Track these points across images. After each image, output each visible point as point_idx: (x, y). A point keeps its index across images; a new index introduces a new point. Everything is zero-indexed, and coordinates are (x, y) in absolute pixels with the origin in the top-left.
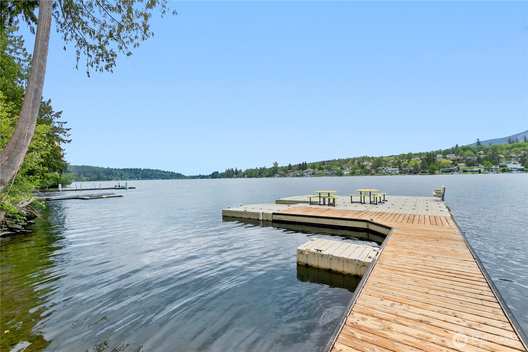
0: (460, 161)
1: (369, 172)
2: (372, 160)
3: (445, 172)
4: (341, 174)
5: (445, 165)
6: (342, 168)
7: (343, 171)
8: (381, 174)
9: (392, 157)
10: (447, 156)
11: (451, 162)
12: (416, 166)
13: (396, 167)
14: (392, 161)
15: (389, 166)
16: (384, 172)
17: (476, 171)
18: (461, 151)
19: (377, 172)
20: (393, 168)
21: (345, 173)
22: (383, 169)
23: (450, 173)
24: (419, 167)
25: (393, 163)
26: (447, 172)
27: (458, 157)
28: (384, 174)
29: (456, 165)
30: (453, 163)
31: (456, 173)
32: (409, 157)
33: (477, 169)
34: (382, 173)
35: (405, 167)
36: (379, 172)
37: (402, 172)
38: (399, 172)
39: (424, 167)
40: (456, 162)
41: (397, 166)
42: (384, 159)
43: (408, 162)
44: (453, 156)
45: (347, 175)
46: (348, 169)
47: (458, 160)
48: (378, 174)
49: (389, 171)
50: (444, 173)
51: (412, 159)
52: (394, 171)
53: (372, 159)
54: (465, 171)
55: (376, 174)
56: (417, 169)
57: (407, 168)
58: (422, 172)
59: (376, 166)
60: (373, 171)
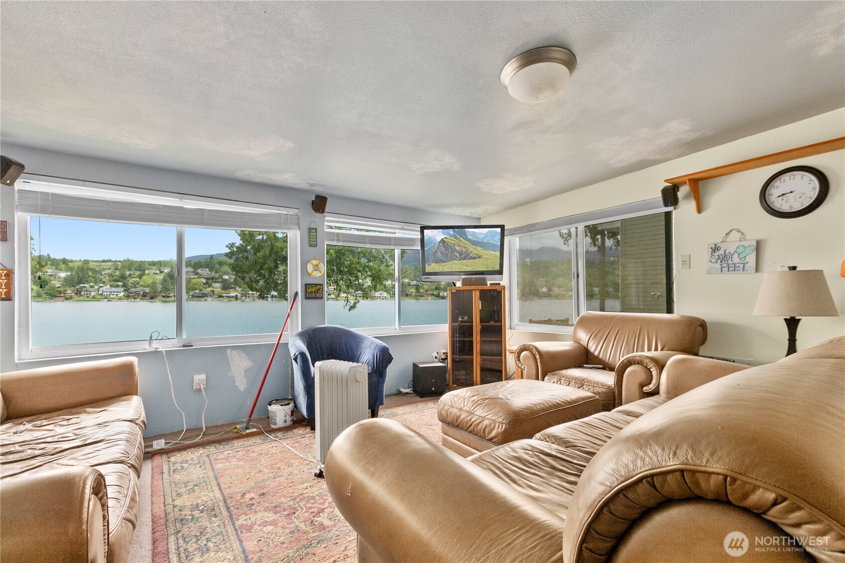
0: (214, 280)
1: (60, 292)
2: (63, 266)
3: (197, 297)
5: (196, 286)
8: (88, 297)
9: (110, 264)
10: (199, 271)
11: (204, 281)
12: (153, 286)
13: (118, 286)
14: (110, 271)
15: (104, 283)
16: (93, 294)
17: (233, 297)
18: (217, 266)
19: (78, 293)
20: (111, 286)
22: (92, 287)
23: (203, 299)
24: (159, 287)
25: (110, 275)
26: (199, 297)
27: (213, 274)
28: (94, 297)
29: (210, 286)
30: (207, 283)
31: (209, 299)
32: (141, 267)
33: (233, 294)
34: (91, 297)
35: (136, 287)
36: (82, 293)
37: (130, 295)
38: (124, 295)
39: (166, 289)
40: (210, 281)
41: (120, 284)
42: (91, 265)
43: (140, 277)
44: (205, 272)
47: (213, 278)
48: (81, 298)
49: (105, 293)
50: (195, 299)
51: (147, 272)
52: (115, 294)
53: (63, 263)
54: (220, 296)
55: (77, 298)
56: (155, 292)
57: (138, 289)
58: (164, 297)
59: (76, 280)
60: (69, 291)
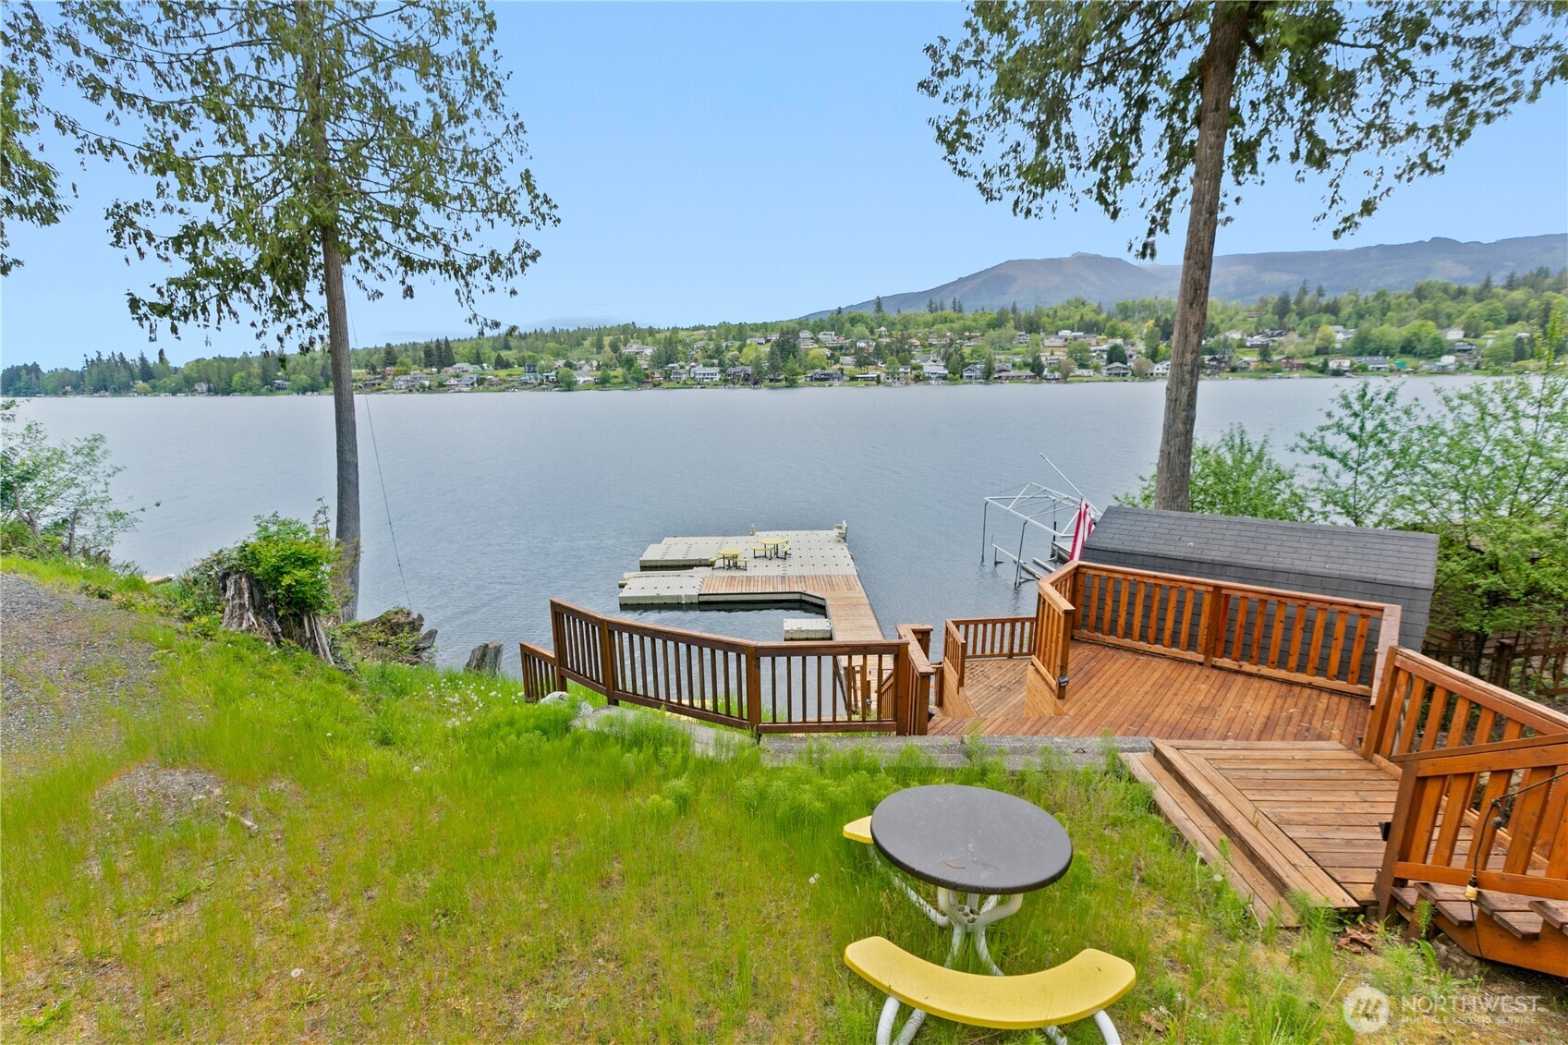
0: (844, 351)
1: (647, 377)
2: (649, 339)
3: (817, 380)
4: (569, 386)
5: (816, 361)
6: (569, 365)
7: (574, 373)
8: (678, 383)
9: (702, 332)
10: (821, 336)
11: (828, 353)
12: (756, 363)
13: (713, 365)
14: (702, 343)
15: (696, 360)
16: (684, 377)
17: (873, 379)
18: (848, 325)
19: (667, 377)
20: (705, 365)
21: (581, 379)
22: (682, 367)
23: (827, 383)
24: (766, 365)
25: (704, 349)
26: (821, 380)
27: (842, 341)
28: (685, 383)
29: (837, 362)
30: (832, 355)
31: (836, 383)
32: (741, 333)
33: (873, 374)
34: (682, 382)
35: (734, 366)
36: (672, 377)
37: (729, 380)
38: (720, 379)
39: (774, 368)
40: (837, 354)
41: (716, 361)
42: (682, 335)
43: (740, 350)
44: (828, 337)
45: (587, 387)
46: (586, 368)
47: (841, 348)
48: (671, 384)
49: (698, 377)
50: (815, 383)
51: (748, 342)
52: (709, 377)
53: (650, 335)
54: (853, 379)
55: (666, 384)
56: (759, 372)
57: (738, 369)
58: (771, 380)
59: (664, 358)
60: (657, 375)
